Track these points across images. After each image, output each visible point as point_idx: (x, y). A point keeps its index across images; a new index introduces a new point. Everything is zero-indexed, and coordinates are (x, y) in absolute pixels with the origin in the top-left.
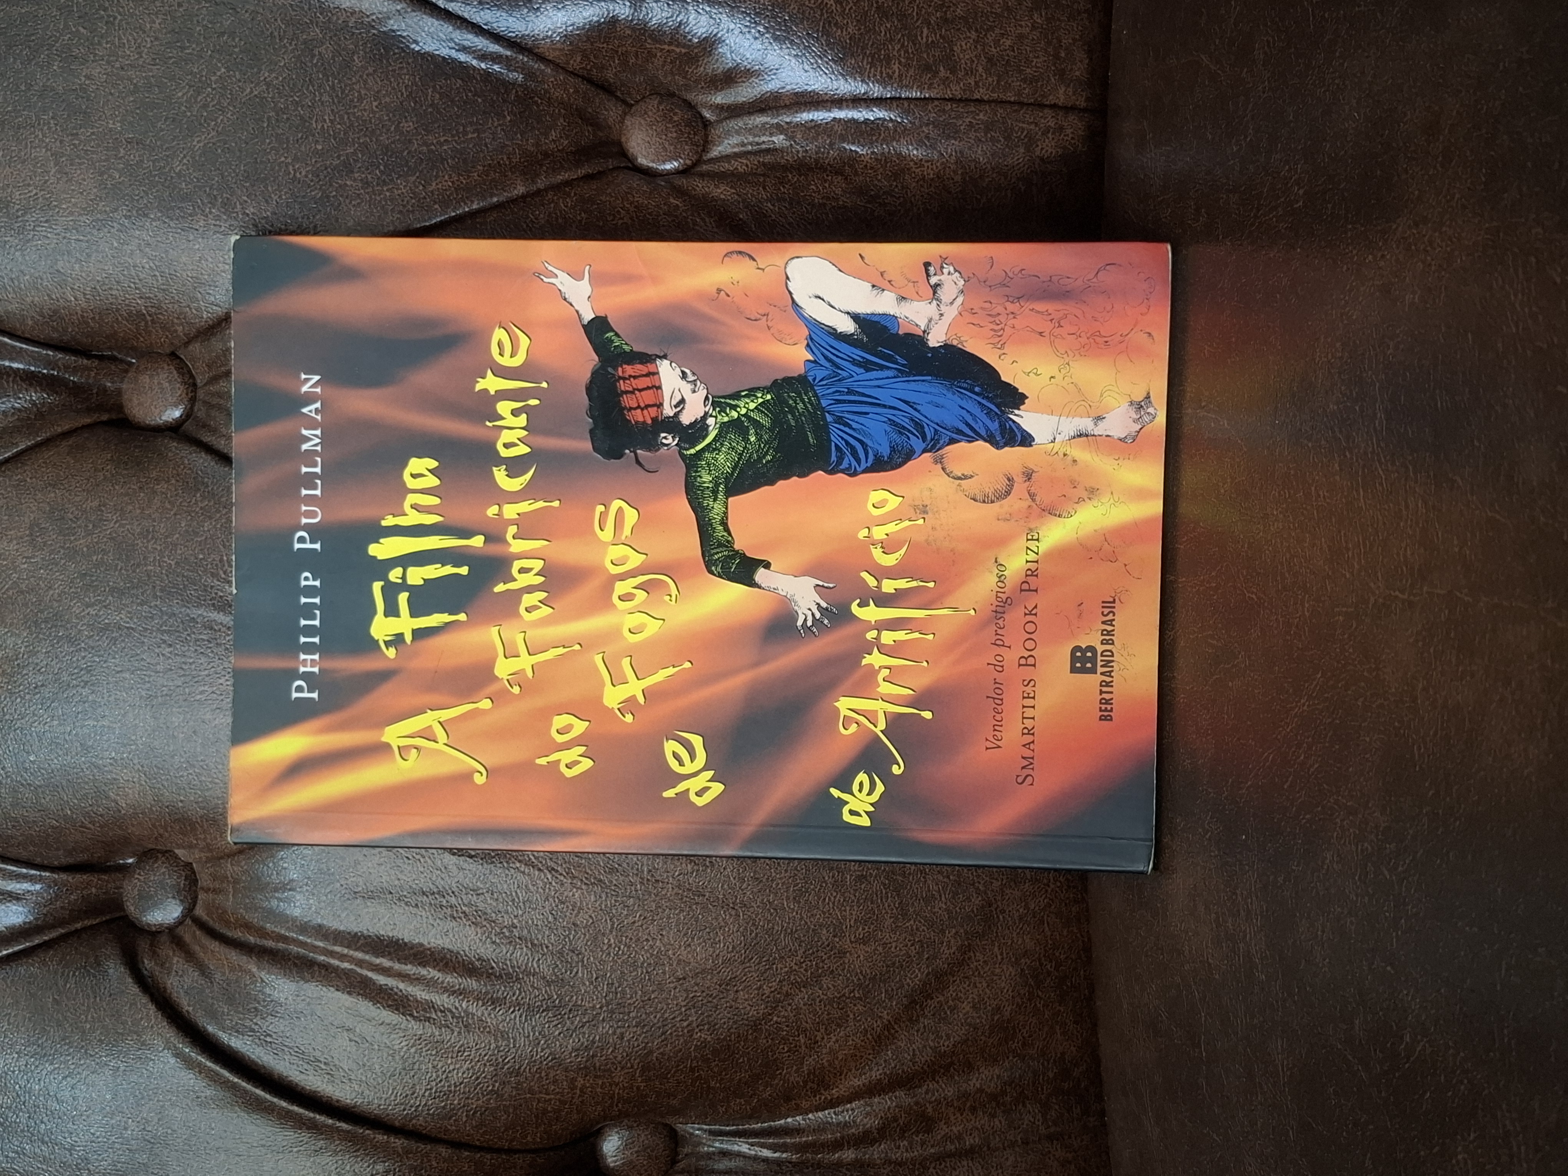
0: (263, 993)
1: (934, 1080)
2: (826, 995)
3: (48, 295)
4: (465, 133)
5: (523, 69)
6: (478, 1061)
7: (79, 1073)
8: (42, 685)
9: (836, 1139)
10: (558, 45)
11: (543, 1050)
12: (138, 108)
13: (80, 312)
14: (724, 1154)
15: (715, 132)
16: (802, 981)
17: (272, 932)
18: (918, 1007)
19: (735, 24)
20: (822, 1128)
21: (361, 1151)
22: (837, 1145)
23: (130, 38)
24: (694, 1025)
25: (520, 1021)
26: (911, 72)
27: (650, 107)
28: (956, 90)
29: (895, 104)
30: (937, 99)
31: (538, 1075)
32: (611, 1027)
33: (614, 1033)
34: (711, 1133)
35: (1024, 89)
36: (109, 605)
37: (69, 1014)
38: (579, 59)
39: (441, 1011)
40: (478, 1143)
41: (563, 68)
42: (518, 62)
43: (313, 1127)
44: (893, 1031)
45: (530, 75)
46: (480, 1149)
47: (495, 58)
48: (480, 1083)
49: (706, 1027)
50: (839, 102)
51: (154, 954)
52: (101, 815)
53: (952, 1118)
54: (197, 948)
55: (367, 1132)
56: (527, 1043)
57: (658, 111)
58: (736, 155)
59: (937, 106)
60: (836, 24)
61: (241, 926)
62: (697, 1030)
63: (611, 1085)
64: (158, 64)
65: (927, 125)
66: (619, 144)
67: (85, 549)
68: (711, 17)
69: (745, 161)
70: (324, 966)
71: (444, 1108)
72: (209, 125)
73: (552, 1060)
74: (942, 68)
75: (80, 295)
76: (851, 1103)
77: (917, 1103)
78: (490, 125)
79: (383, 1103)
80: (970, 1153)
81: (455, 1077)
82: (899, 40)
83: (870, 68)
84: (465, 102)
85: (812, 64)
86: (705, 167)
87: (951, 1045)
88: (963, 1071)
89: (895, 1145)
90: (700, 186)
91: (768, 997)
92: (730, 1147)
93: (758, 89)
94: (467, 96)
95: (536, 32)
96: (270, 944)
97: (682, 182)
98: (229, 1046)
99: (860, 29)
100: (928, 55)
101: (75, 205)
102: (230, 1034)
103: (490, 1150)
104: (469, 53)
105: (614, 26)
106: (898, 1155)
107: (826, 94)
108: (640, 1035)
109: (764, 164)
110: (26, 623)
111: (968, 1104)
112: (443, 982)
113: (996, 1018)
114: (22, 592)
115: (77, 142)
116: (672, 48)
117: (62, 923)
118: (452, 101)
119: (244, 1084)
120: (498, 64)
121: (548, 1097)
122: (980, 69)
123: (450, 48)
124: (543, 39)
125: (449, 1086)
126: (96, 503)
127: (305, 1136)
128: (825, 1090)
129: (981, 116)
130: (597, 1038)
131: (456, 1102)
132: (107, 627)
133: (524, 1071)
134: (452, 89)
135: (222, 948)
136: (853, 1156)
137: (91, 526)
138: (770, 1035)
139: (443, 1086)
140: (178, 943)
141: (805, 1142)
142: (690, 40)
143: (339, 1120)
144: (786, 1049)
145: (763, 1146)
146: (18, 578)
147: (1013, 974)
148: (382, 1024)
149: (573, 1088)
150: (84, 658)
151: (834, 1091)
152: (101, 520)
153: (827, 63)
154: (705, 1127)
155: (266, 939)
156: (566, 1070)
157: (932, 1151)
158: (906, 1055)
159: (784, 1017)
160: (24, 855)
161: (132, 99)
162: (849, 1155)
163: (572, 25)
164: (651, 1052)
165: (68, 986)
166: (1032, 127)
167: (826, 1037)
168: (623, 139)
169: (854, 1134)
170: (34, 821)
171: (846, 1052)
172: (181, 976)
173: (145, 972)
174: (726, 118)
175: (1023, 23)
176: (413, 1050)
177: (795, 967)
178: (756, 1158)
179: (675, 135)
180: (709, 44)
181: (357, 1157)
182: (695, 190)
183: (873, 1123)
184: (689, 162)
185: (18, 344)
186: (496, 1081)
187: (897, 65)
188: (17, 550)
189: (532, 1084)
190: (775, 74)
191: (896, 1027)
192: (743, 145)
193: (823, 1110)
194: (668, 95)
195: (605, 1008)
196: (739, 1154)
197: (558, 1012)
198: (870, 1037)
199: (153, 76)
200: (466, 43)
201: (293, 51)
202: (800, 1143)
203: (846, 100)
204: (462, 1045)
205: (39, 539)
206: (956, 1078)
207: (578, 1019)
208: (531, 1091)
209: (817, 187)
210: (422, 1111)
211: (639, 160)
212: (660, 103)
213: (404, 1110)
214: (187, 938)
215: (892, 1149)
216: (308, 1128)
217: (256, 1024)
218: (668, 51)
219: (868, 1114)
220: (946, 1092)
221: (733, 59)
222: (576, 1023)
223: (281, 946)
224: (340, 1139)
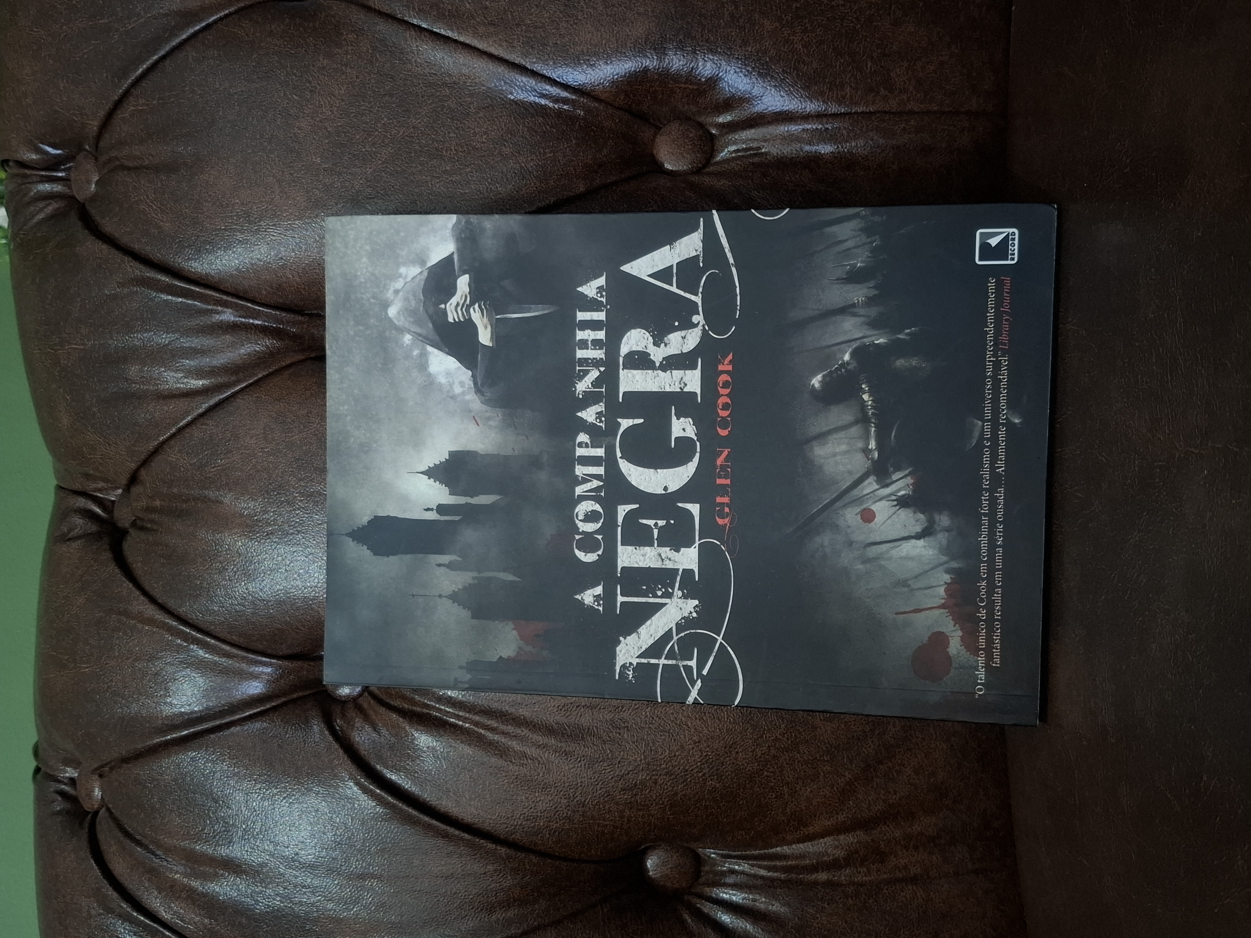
0: (413, 744)
1: (885, 823)
2: (802, 757)
3: (275, 274)
4: (545, 153)
5: (584, 108)
6: (556, 795)
7: (294, 795)
8: (272, 533)
9: (813, 864)
10: (608, 89)
11: (601, 789)
12: (332, 148)
13: (296, 285)
14: (732, 872)
15: (718, 144)
16: (785, 747)
17: (419, 701)
18: (872, 770)
19: (731, 67)
20: (802, 856)
21: (478, 855)
22: (814, 869)
23: (326, 101)
24: (707, 775)
25: (585, 768)
26: (859, 92)
27: (673, 128)
28: (893, 105)
29: (847, 118)
30: (879, 112)
31: (597, 807)
32: (648, 775)
33: (650, 779)
34: (723, 856)
35: (945, 100)
36: (314, 479)
37: (287, 755)
38: (622, 98)
39: (531, 759)
40: (557, 854)
41: (611, 105)
42: (580, 103)
43: (445, 836)
44: (853, 787)
45: (588, 111)
46: (558, 858)
47: (565, 101)
48: (557, 811)
49: (715, 777)
50: (806, 117)
51: (343, 716)
52: (309, 621)
53: (900, 853)
54: (371, 712)
55: (482, 841)
56: (590, 784)
57: (679, 130)
58: (734, 159)
59: (878, 117)
60: (804, 62)
61: (400, 697)
62: (709, 779)
63: (649, 816)
64: (344, 118)
65: (872, 130)
66: (653, 155)
67: (298, 442)
68: (714, 63)
69: (739, 163)
70: (453, 725)
71: (533, 827)
72: (377, 156)
73: (608, 796)
74: (882, 89)
75: (295, 274)
76: (823, 838)
77: (873, 841)
78: (562, 147)
79: (491, 822)
80: (914, 880)
81: (541, 806)
82: (850, 71)
83: (829, 91)
84: (544, 132)
85: (787, 91)
86: (711, 169)
87: (897, 799)
88: (908, 819)
89: (857, 871)
90: (707, 181)
91: (760, 757)
92: (737, 867)
93: (749, 111)
94: (546, 128)
95: (593, 81)
96: (418, 709)
97: (695, 179)
98: (390, 779)
99: (820, 65)
100: (871, 80)
101: (291, 214)
102: (391, 771)
103: (565, 859)
104: (547, 98)
105: (646, 74)
106: (859, 878)
107: (797, 112)
108: (668, 781)
109: (753, 164)
110: (261, 491)
111: (912, 844)
112: (532, 739)
113: (932, 780)
114: (258, 471)
115: (292, 172)
116: (687, 86)
117: (285, 694)
118: (536, 132)
119: (401, 805)
120: (567, 105)
121: (605, 823)
122: (911, 88)
123: (534, 96)
124: (598, 85)
125: (537, 812)
126: (306, 411)
127: (441, 842)
128: (804, 827)
129: (912, 122)
130: (638, 782)
131: (542, 824)
132: (311, 495)
133: (588, 803)
134: (535, 124)
135: (387, 711)
136: (826, 877)
137: (302, 427)
138: (762, 785)
139: (533, 812)
140: (360, 709)
141: (790, 865)
142: (700, 80)
143: (463, 831)
144: (774, 796)
145: (760, 867)
146: (257, 462)
147: (945, 747)
148: (491, 767)
149: (622, 817)
150: (297, 515)
151: (810, 828)
152: (309, 422)
153: (798, 90)
154: (719, 852)
155: (415, 706)
156: (617, 804)
157: (885, 876)
158: (863, 804)
159: (772, 772)
160: (260, 647)
161: (327, 141)
162: (823, 876)
163: (617, 74)
164: (676, 794)
165: (287, 736)
166: (952, 128)
167: (803, 789)
168: (655, 152)
169: (825, 861)
170: (266, 625)
171: (818, 800)
172: (361, 731)
173: (338, 728)
174: (727, 133)
175: (944, 53)
176: (512, 786)
177: (780, 737)
178: (755, 876)
179: (690, 147)
180: (713, 82)
181: (475, 859)
182: (703, 184)
183: (840, 853)
184: (700, 165)
185: (257, 308)
186: (569, 810)
187: (849, 88)
188: (256, 444)
189: (594, 813)
190: (760, 100)
191: (855, 783)
192: (738, 151)
193: (803, 842)
194: (685, 119)
195: (643, 762)
196: (743, 873)
197: (610, 763)
198: (836, 790)
199: (340, 126)
200: (544, 92)
201: (430, 104)
202: (786, 866)
203: (812, 116)
204: (546, 783)
205: (270, 436)
206: (903, 824)
207: (624, 768)
208: (593, 817)
209: (791, 178)
210: (519, 829)
211: (666, 165)
212: (680, 125)
213: (507, 828)
214: (365, 706)
215: (854, 874)
216: (443, 837)
217: (408, 764)
218: (685, 88)
219: (836, 847)
220: (895, 833)
221: (730, 91)
222: (623, 771)
223: (425, 711)
224: (463, 846)
